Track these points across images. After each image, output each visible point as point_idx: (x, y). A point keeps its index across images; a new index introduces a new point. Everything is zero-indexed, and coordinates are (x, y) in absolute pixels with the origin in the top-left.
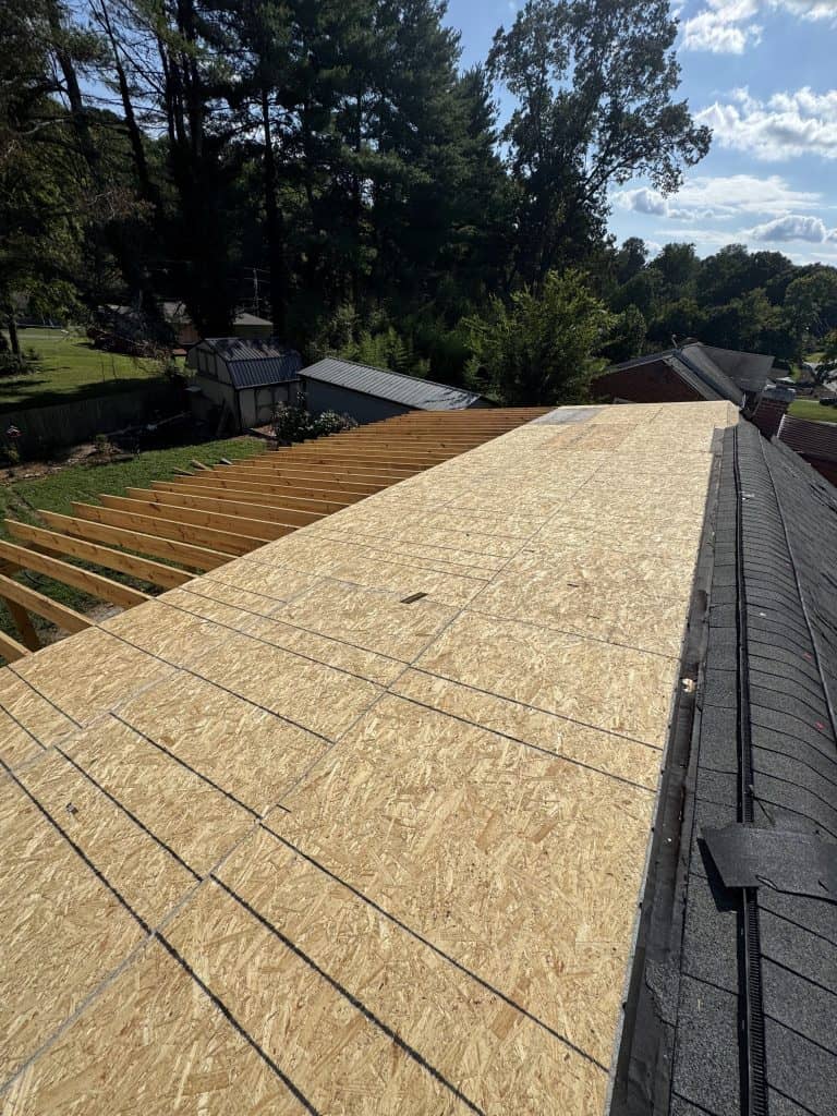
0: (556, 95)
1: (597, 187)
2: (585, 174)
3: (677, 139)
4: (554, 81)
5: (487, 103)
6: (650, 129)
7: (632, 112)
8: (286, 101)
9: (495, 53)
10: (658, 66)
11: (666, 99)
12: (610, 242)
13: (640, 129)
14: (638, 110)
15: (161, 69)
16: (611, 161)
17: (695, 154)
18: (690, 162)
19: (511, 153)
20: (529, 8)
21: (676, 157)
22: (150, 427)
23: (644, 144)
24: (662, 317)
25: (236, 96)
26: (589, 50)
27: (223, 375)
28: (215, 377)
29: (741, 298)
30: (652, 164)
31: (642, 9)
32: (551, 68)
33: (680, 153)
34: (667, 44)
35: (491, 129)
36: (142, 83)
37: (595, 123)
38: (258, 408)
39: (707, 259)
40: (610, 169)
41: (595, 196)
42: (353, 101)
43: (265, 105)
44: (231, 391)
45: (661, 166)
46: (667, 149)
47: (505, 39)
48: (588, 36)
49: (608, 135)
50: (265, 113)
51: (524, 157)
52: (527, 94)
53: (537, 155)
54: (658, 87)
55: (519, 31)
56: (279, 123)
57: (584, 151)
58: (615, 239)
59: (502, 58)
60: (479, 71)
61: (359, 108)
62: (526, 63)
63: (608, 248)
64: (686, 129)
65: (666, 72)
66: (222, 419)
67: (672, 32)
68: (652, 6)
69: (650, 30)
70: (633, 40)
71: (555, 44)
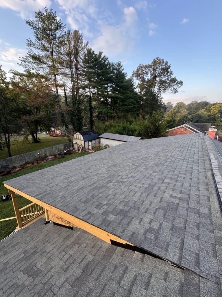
0: (147, 79)
1: (159, 94)
2: (156, 92)
3: (175, 83)
4: (146, 77)
5: (133, 83)
6: (168, 82)
7: (164, 80)
8: (93, 87)
9: (133, 75)
10: (168, 72)
11: (171, 77)
12: (164, 104)
13: (166, 83)
14: (165, 80)
15: (71, 86)
16: (161, 89)
17: (180, 86)
18: (179, 87)
19: (139, 90)
20: (139, 67)
21: (175, 87)
22: (65, 151)
23: (168, 85)
25: (84, 88)
26: (152, 72)
28: (80, 140)
30: (170, 88)
31: (162, 64)
32: (145, 75)
34: (169, 68)
35: (134, 87)
36: (68, 89)
37: (156, 83)
39: (188, 104)
40: (161, 90)
41: (159, 96)
42: (106, 86)
43: (90, 89)
45: (172, 89)
46: (173, 85)
47: (135, 72)
48: (152, 69)
49: (159, 85)
50: (90, 90)
51: (142, 90)
52: (141, 80)
53: (144, 90)
54: (169, 75)
55: (138, 70)
56: (92, 91)
57: (155, 88)
59: (135, 75)
60: (130, 78)
61: (107, 87)
62: (139, 75)
63: (163, 105)
64: (177, 82)
65: (170, 72)
66: (81, 148)
67: (170, 67)
68: (164, 63)
69: (165, 67)
70: (162, 69)
71: (145, 71)
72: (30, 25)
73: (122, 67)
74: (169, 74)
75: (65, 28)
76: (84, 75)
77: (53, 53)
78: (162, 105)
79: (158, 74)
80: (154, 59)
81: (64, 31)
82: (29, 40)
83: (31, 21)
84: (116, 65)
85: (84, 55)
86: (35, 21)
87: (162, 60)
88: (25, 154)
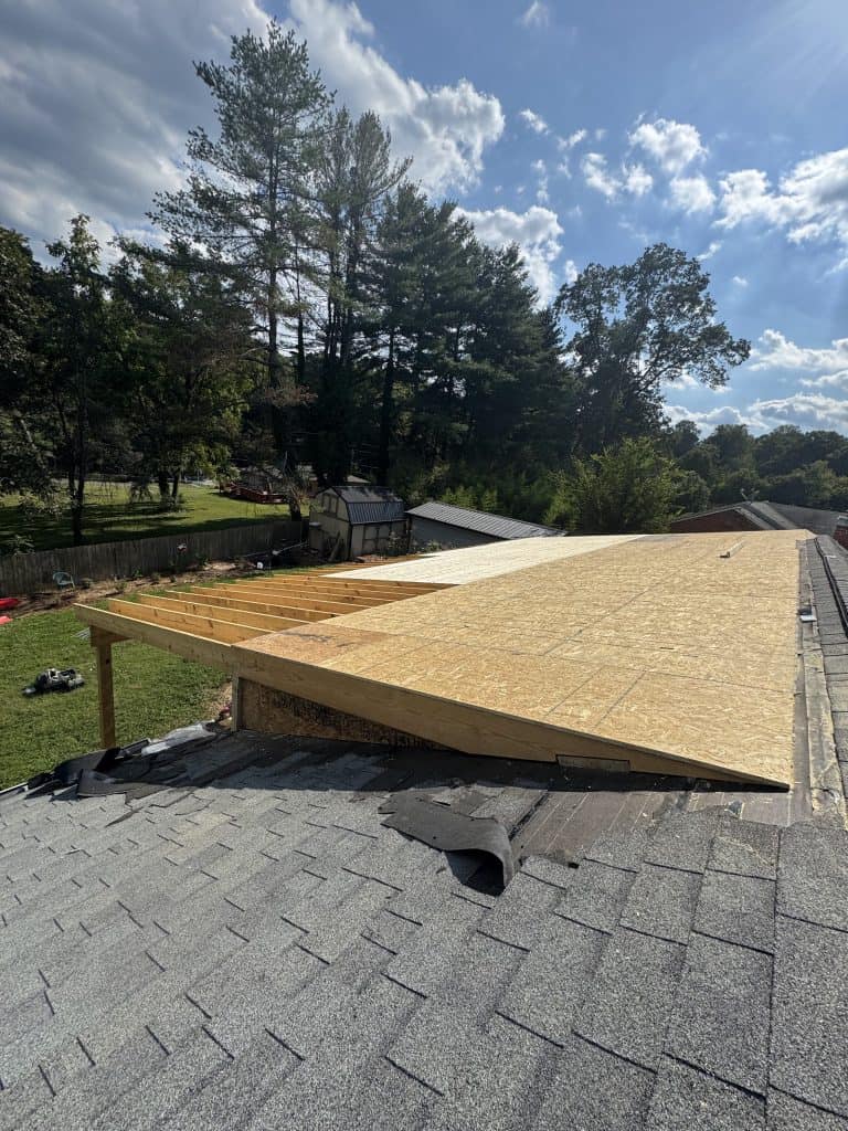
0: (611, 322)
1: (651, 383)
2: (639, 373)
3: (719, 349)
4: (608, 313)
5: (555, 329)
6: (693, 342)
7: (676, 331)
8: (406, 331)
9: (561, 298)
10: (695, 302)
11: (706, 323)
12: (665, 423)
13: (686, 342)
14: (681, 330)
15: (326, 317)
16: (662, 365)
17: (737, 358)
18: (734, 363)
19: (575, 360)
20: (586, 272)
21: (719, 361)
22: (275, 553)
23: (690, 352)
24: (723, 484)
25: (371, 330)
26: (636, 294)
27: (342, 513)
28: (335, 515)
29: (803, 469)
30: (699, 365)
31: (677, 268)
32: (605, 306)
33: (723, 357)
34: (701, 289)
35: (559, 345)
36: (314, 327)
37: (644, 338)
38: (364, 540)
39: (762, 437)
40: (661, 369)
41: (650, 388)
42: (454, 330)
44: (347, 524)
45: (706, 367)
46: (711, 355)
47: (568, 290)
48: (636, 286)
49: (657, 348)
50: (391, 339)
51: (587, 362)
52: (587, 322)
53: (596, 361)
54: (697, 315)
55: (580, 285)
56: (398, 345)
57: (637, 358)
58: (670, 420)
59: (566, 301)
60: (548, 310)
61: (458, 335)
62: (585, 303)
63: (663, 427)
64: (726, 342)
65: (703, 305)
66: (336, 548)
67: (705, 281)
68: (686, 267)
69: (685, 280)
70: (673, 288)
71: (608, 292)
72: (208, 81)
73: (521, 264)
74: (697, 310)
75: (333, 102)
76: (375, 281)
77: (275, 188)
78: (659, 425)
79: (658, 304)
80: (649, 249)
81: (326, 115)
82: (200, 133)
83: (217, 65)
84: (499, 254)
85: (385, 209)
86: (227, 68)
87: (679, 253)
88: (131, 543)
